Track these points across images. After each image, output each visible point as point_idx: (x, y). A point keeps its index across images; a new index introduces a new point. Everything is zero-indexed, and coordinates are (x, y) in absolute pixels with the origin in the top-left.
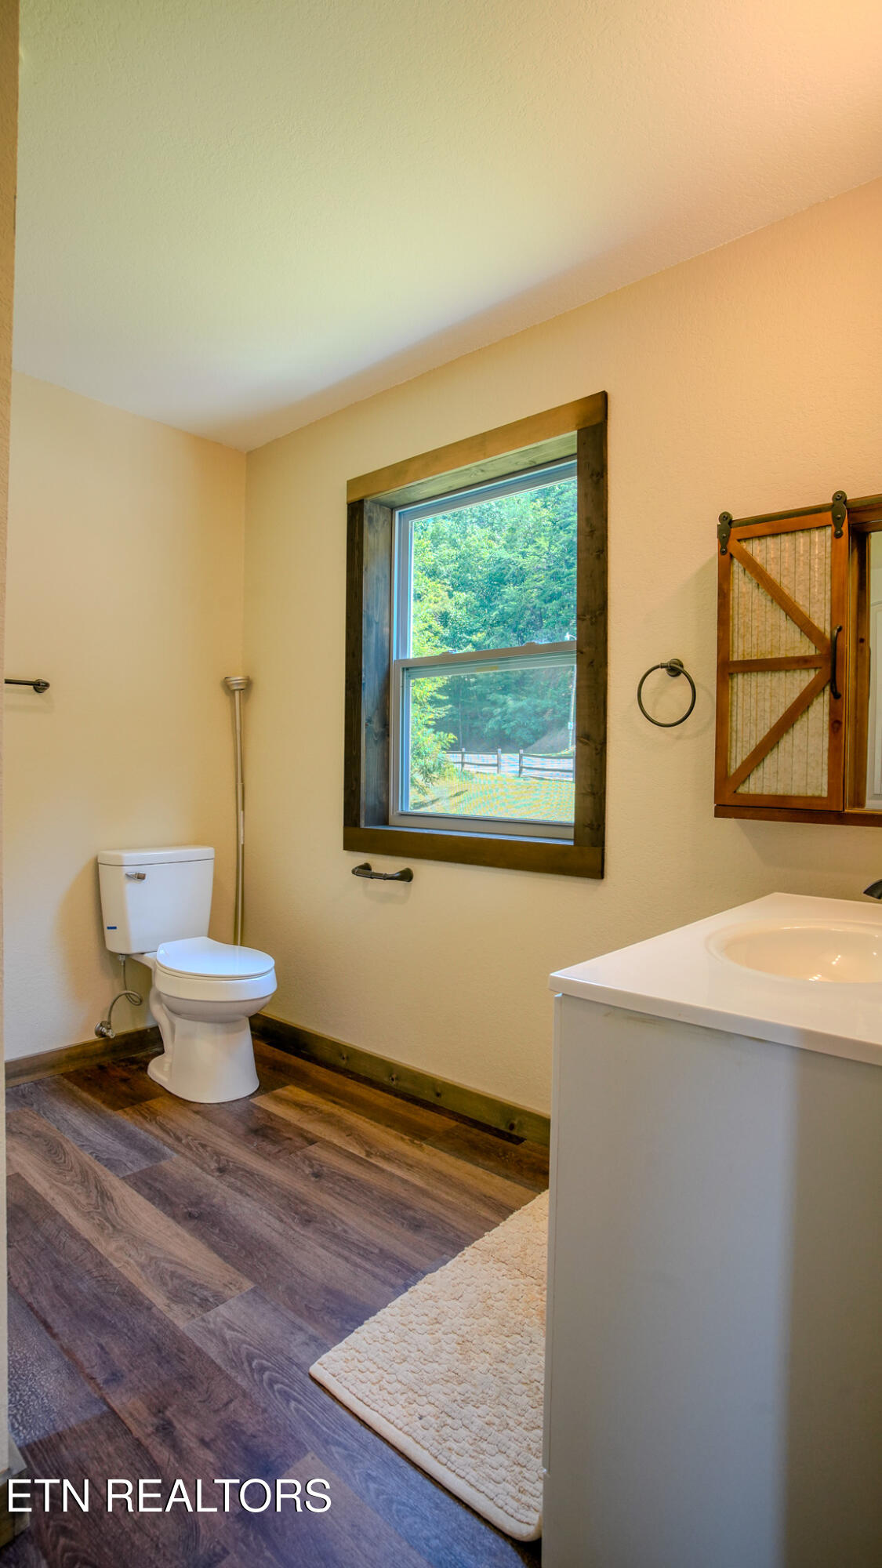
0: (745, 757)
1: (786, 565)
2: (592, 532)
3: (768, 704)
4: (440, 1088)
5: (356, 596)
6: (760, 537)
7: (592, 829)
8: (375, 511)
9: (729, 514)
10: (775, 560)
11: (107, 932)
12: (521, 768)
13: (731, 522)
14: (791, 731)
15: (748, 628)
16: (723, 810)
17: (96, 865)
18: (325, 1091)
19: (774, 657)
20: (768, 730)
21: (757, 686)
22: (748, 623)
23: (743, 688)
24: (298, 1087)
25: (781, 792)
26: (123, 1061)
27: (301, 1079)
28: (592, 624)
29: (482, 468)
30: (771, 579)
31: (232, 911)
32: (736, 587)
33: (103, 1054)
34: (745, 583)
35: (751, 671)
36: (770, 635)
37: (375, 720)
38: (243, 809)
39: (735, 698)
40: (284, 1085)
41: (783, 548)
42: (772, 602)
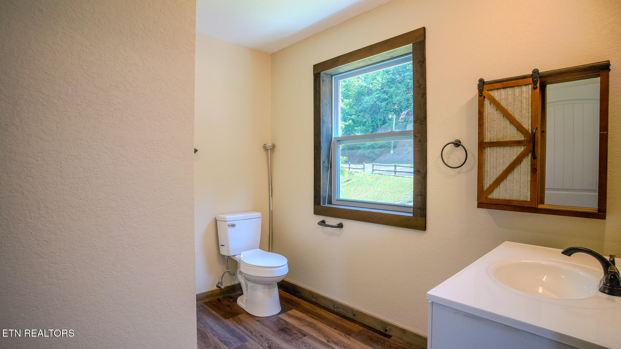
0: (491, 183)
1: (510, 101)
2: (420, 86)
3: (502, 161)
4: (355, 313)
5: (318, 112)
6: (497, 89)
7: (421, 210)
8: (325, 77)
9: (482, 79)
10: (505, 99)
11: (221, 247)
12: (373, 170)
13: (484, 82)
14: (512, 172)
15: (492, 128)
16: (481, 205)
17: (216, 221)
18: (308, 313)
19: (504, 140)
20: (502, 172)
21: (496, 153)
22: (492, 126)
23: (490, 153)
24: (297, 310)
25: (508, 198)
26: (226, 297)
27: (297, 306)
28: (420, 124)
29: (371, 59)
30: (503, 107)
31: (268, 239)
32: (486, 111)
33: (220, 295)
34: (490, 109)
35: (494, 146)
36: (502, 131)
37: (326, 162)
38: (272, 196)
39: (486, 158)
40: (291, 309)
41: (508, 94)
42: (503, 117)
